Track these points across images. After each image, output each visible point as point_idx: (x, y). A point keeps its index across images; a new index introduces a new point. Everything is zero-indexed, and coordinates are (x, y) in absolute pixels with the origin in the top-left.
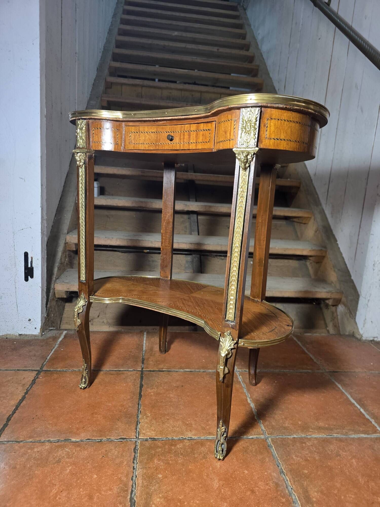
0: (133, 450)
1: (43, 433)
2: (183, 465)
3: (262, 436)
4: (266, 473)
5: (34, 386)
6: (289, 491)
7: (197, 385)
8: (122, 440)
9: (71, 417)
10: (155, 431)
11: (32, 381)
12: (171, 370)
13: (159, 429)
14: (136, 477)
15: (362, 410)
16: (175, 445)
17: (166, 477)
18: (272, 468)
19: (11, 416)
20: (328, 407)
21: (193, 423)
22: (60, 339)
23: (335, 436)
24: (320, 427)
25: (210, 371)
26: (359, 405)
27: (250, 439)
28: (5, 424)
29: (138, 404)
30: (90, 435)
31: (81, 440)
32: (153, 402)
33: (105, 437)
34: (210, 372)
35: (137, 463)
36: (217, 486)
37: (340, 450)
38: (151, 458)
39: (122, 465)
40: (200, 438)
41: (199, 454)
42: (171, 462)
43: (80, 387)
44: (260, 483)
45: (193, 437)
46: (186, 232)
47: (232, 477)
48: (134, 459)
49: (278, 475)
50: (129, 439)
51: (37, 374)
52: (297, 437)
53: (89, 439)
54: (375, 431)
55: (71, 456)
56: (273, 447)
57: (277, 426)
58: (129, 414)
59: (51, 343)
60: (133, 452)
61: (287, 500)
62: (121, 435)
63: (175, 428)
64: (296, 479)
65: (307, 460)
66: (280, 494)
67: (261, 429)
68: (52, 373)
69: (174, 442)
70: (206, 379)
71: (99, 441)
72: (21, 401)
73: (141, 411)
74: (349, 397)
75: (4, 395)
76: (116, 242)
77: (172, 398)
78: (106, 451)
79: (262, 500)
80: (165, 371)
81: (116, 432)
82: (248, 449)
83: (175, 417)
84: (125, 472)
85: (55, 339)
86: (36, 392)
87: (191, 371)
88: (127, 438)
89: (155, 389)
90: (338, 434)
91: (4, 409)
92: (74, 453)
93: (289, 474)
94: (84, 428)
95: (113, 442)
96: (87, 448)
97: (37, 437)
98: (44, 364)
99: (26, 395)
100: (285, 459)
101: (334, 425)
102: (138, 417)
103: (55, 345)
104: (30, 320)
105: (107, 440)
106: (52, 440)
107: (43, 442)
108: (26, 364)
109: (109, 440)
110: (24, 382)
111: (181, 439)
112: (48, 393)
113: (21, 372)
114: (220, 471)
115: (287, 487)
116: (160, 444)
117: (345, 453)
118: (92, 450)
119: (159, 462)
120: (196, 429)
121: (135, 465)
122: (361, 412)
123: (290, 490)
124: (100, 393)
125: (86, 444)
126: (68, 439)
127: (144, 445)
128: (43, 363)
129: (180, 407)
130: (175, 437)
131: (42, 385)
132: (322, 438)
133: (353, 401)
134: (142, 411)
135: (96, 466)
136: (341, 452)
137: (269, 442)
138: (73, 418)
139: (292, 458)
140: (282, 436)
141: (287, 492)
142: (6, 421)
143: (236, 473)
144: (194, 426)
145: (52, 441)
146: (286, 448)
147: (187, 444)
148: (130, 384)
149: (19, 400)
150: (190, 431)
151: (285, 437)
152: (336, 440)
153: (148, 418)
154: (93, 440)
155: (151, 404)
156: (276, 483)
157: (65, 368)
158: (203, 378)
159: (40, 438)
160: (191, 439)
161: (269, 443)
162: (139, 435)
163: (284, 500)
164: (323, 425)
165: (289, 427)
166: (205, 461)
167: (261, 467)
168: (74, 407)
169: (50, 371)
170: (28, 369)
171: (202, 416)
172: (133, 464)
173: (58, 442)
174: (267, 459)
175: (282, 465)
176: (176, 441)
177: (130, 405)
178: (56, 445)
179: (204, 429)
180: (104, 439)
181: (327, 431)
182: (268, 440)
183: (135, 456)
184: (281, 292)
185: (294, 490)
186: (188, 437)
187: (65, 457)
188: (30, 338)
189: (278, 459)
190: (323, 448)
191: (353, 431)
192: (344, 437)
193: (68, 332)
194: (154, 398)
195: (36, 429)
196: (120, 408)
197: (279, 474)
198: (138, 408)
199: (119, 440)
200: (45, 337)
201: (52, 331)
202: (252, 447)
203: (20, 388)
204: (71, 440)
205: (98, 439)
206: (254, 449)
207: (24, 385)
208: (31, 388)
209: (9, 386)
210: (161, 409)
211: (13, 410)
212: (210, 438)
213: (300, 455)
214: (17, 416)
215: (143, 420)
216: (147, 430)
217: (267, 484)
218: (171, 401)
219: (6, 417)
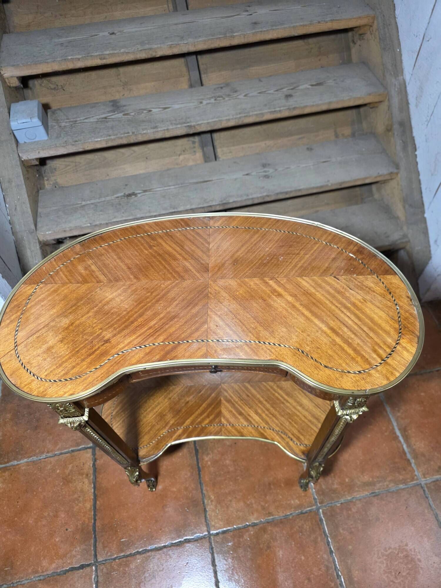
1: (129, 543)
3: (314, 507)
4: (319, 557)
5: (97, 474)
9: (146, 516)
10: (221, 520)
11: (93, 466)
13: (225, 517)
15: (405, 446)
16: (243, 536)
18: (323, 548)
19: (94, 525)
20: (373, 449)
23: (377, 494)
24: (364, 483)
26: (403, 437)
27: (304, 513)
28: (94, 538)
29: (200, 483)
32: (213, 476)
33: (183, 538)
35: (216, 565)
37: (379, 512)
40: (261, 522)
41: (264, 544)
44: (314, 569)
45: (256, 522)
48: (212, 561)
50: (203, 536)
51: (93, 454)
52: (344, 501)
53: (170, 543)
54: (413, 478)
56: (324, 522)
57: (327, 490)
58: (195, 501)
60: (210, 553)
63: (239, 513)
64: (342, 558)
65: (351, 532)
66: (330, 578)
67: (313, 498)
69: (240, 532)
72: (95, 502)
74: (395, 424)
75: (76, 496)
77: (229, 465)
81: (190, 528)
83: (236, 496)
86: (103, 485)
91: (84, 516)
94: (161, 529)
95: (190, 543)
97: (126, 549)
99: (96, 492)
100: (334, 535)
101: (378, 477)
102: (204, 503)
106: (139, 551)
107: (134, 556)
108: (75, 438)
110: (86, 471)
111: (246, 526)
112: (114, 483)
113: (76, 453)
116: (229, 538)
117: (383, 516)
120: (257, 511)
122: (403, 449)
127: (217, 542)
129: (238, 480)
130: (241, 525)
131: (104, 472)
133: (398, 433)
134: (206, 493)
136: (380, 514)
138: (149, 518)
139: (340, 533)
140: (331, 503)
141: (335, 574)
142: (94, 534)
144: (254, 505)
146: (334, 521)
147: (252, 533)
148: (185, 451)
149: (92, 500)
150: (252, 515)
151: (334, 504)
153: (213, 503)
154: (173, 543)
155: (211, 481)
156: (326, 566)
159: (130, 550)
160: (254, 525)
161: (321, 516)
162: (209, 529)
164: (368, 479)
165: (337, 488)
167: (314, 550)
170: (81, 447)
173: (146, 552)
174: (319, 539)
175: (332, 543)
176: (243, 530)
177: (193, 486)
178: (146, 556)
179: (264, 508)
181: (370, 487)
182: (319, 512)
183: (212, 556)
186: (252, 523)
189: (328, 536)
191: (393, 481)
194: (212, 469)
196: (185, 493)
198: (201, 488)
199: (195, 539)
202: (306, 525)
203: (86, 481)
206: (308, 527)
207: (87, 475)
208: (95, 478)
209: (74, 480)
210: (222, 486)
211: (93, 516)
212: (271, 520)
213: (346, 526)
214: (99, 524)
215: (209, 507)
216: (216, 521)
217: (320, 569)
218: (229, 472)
219: (91, 528)
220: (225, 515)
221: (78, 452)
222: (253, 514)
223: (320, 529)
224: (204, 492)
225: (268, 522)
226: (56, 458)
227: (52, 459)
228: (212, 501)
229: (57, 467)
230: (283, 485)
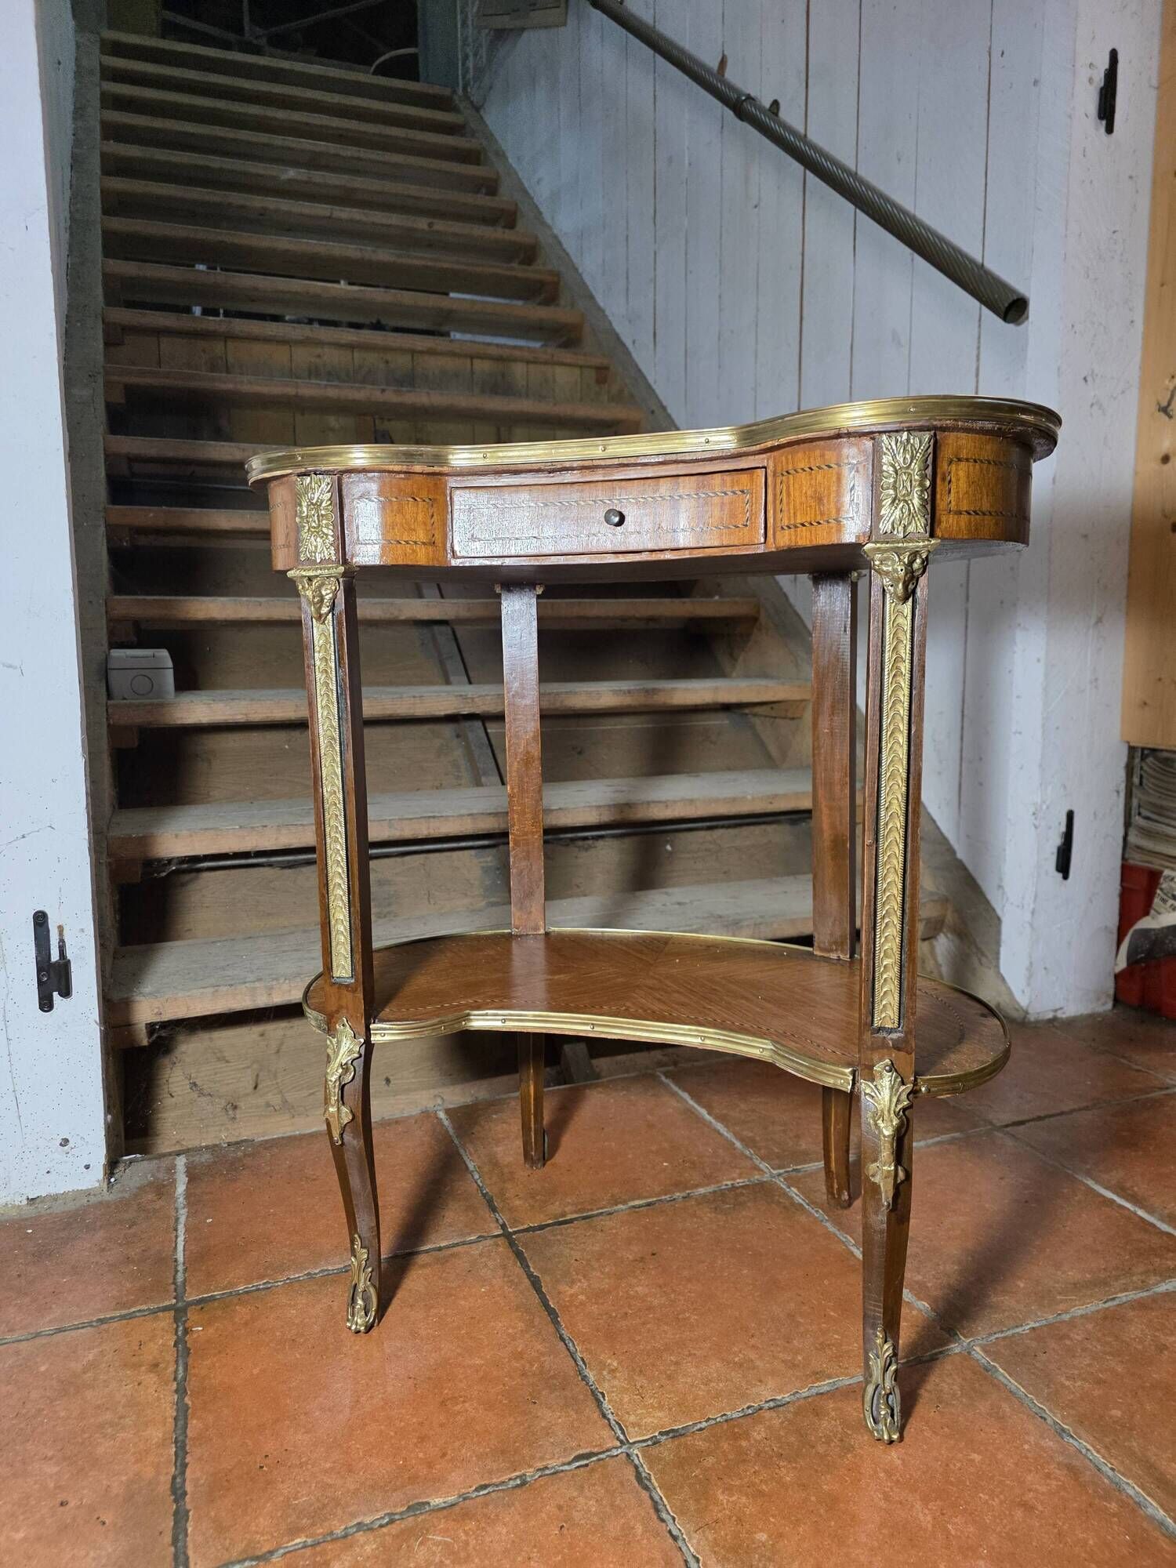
0: (636, 1484)
1: (324, 1506)
2: (804, 1487)
3: (952, 1345)
4: (1026, 1447)
5: (190, 1361)
6: (1108, 1477)
7: (693, 1241)
8: (585, 1462)
9: (381, 1432)
10: (661, 1407)
11: (175, 1345)
12: (590, 1213)
13: (670, 1398)
14: (698, 1560)
15: (1141, 1213)
16: (747, 1436)
17: (781, 1535)
18: (1031, 1427)
19: (178, 1480)
21: (752, 1355)
22: (181, 1188)
23: (1124, 1300)
24: (1075, 1284)
25: (702, 1190)
26: (1127, 1200)
28: (176, 1513)
29: (562, 1339)
30: (478, 1473)
31: (460, 1496)
32: (601, 1321)
33: (530, 1466)
34: (704, 1196)
35: (674, 1519)
36: (929, 1518)
37: (1157, 1334)
38: (703, 1493)
39: (634, 1536)
40: (798, 1396)
42: (764, 1487)
43: (353, 1327)
44: (1029, 1478)
45: (778, 1398)
46: (458, 777)
47: (952, 1483)
48: (657, 1511)
49: (1058, 1442)
50: (603, 1452)
51: (176, 1320)
52: (1037, 1325)
53: (485, 1487)
55: (462, 1555)
56: (1000, 1369)
57: (973, 1309)
58: (553, 1377)
59: (157, 1207)
60: (640, 1489)
61: (1123, 1504)
62: (572, 1449)
63: (712, 1384)
64: (1107, 1440)
65: (1099, 1382)
66: (1095, 1492)
68: (227, 1303)
69: (734, 1426)
70: (706, 1219)
71: (518, 1482)
72: (181, 1423)
73: (583, 1359)
75: (108, 1416)
76: (276, 839)
77: (646, 1295)
78: (560, 1508)
79: (1064, 1524)
80: (576, 1219)
81: (552, 1440)
82: (941, 1391)
83: (692, 1352)
84: (657, 1555)
85: (162, 1189)
86: (213, 1381)
87: (649, 1204)
88: (596, 1450)
89: (580, 1281)
90: (1126, 1290)
92: (467, 1543)
93: (1084, 1434)
94: (444, 1455)
95: (562, 1474)
96: (497, 1516)
97: (313, 1524)
98: (180, 1278)
99: (186, 1399)
100: (1049, 1394)
101: (1105, 1270)
102: (584, 1378)
103: (177, 1209)
104: (65, 1142)
105: (539, 1474)
106: (367, 1520)
107: (345, 1536)
109: (547, 1472)
110: (151, 1358)
111: (750, 1411)
112: (255, 1371)
113: (116, 1325)
114: (911, 1475)
115: (1099, 1470)
116: (701, 1444)
118: (517, 1517)
119: (734, 1498)
120: (773, 1373)
121: (671, 1527)
122: (1141, 1218)
123: (1110, 1473)
124: (423, 1333)
125: (486, 1505)
126: (418, 1504)
127: (660, 1459)
128: (175, 1279)
129: (688, 1318)
130: (731, 1410)
131: (220, 1352)
132: (1098, 1311)
133: (1107, 1194)
134: (587, 1357)
135: (559, 1561)
136: (1162, 1337)
137: (979, 1357)
138: (392, 1434)
139: (1063, 1385)
140: (1002, 1332)
141: (1106, 1481)
142: (176, 1501)
143: (952, 1466)
144: (758, 1363)
145: (372, 1522)
146: (1033, 1364)
147: (776, 1422)
148: (497, 1282)
149: (171, 1420)
150: (759, 1383)
151: (1009, 1333)
152: (1133, 1308)
153: (618, 1374)
154: (497, 1486)
155: (598, 1330)
156: (1066, 1465)
157: (261, 1277)
158: (695, 1215)
159: (326, 1524)
160: (777, 1407)
161: (983, 1361)
162: (623, 1433)
163: (1113, 1506)
164: (1080, 1277)
165: (1001, 1302)
166: (855, 1456)
167: (1005, 1434)
168: (372, 1397)
169: (212, 1299)
170: (133, 1310)
171: (764, 1330)
172: (664, 1524)
173: (392, 1522)
174: (1006, 1408)
175: (1050, 1410)
176: (740, 1420)
177: (539, 1347)
178: (394, 1532)
179: (794, 1365)
180: (529, 1472)
181: (1096, 1290)
182: (973, 1353)
183: (652, 1498)
184: (793, 922)
185: (1119, 1472)
186: (767, 1402)
187: (448, 1562)
188: (71, 1206)
189: (1032, 1399)
190: (1117, 1338)
191: (1155, 1272)
192: (1145, 1294)
193: (191, 1159)
194: (594, 1308)
195: (296, 1499)
196: (516, 1364)
197: (1060, 1439)
198: (568, 1350)
199: (577, 1464)
200: (124, 1191)
201: (134, 1166)
202: (948, 1384)
203: (151, 1379)
204: (428, 1503)
205: (510, 1479)
206: (955, 1387)
207: (156, 1365)
208: (186, 1370)
209: (105, 1381)
210: (638, 1338)
211: (174, 1457)
212: (826, 1388)
213: (1076, 1372)
214: (199, 1474)
215: (606, 1385)
216: (639, 1411)
217: (1048, 1476)
218: (650, 1309)
219: (164, 1486)
220: (672, 1395)
221: (124, 1321)
222: (760, 1381)
223: (994, 1385)
224: (579, 1355)
225: (822, 1394)
226: (44, 1341)
227: (23, 1345)
228: (613, 1371)
229: (38, 1360)
230: (832, 1314)
